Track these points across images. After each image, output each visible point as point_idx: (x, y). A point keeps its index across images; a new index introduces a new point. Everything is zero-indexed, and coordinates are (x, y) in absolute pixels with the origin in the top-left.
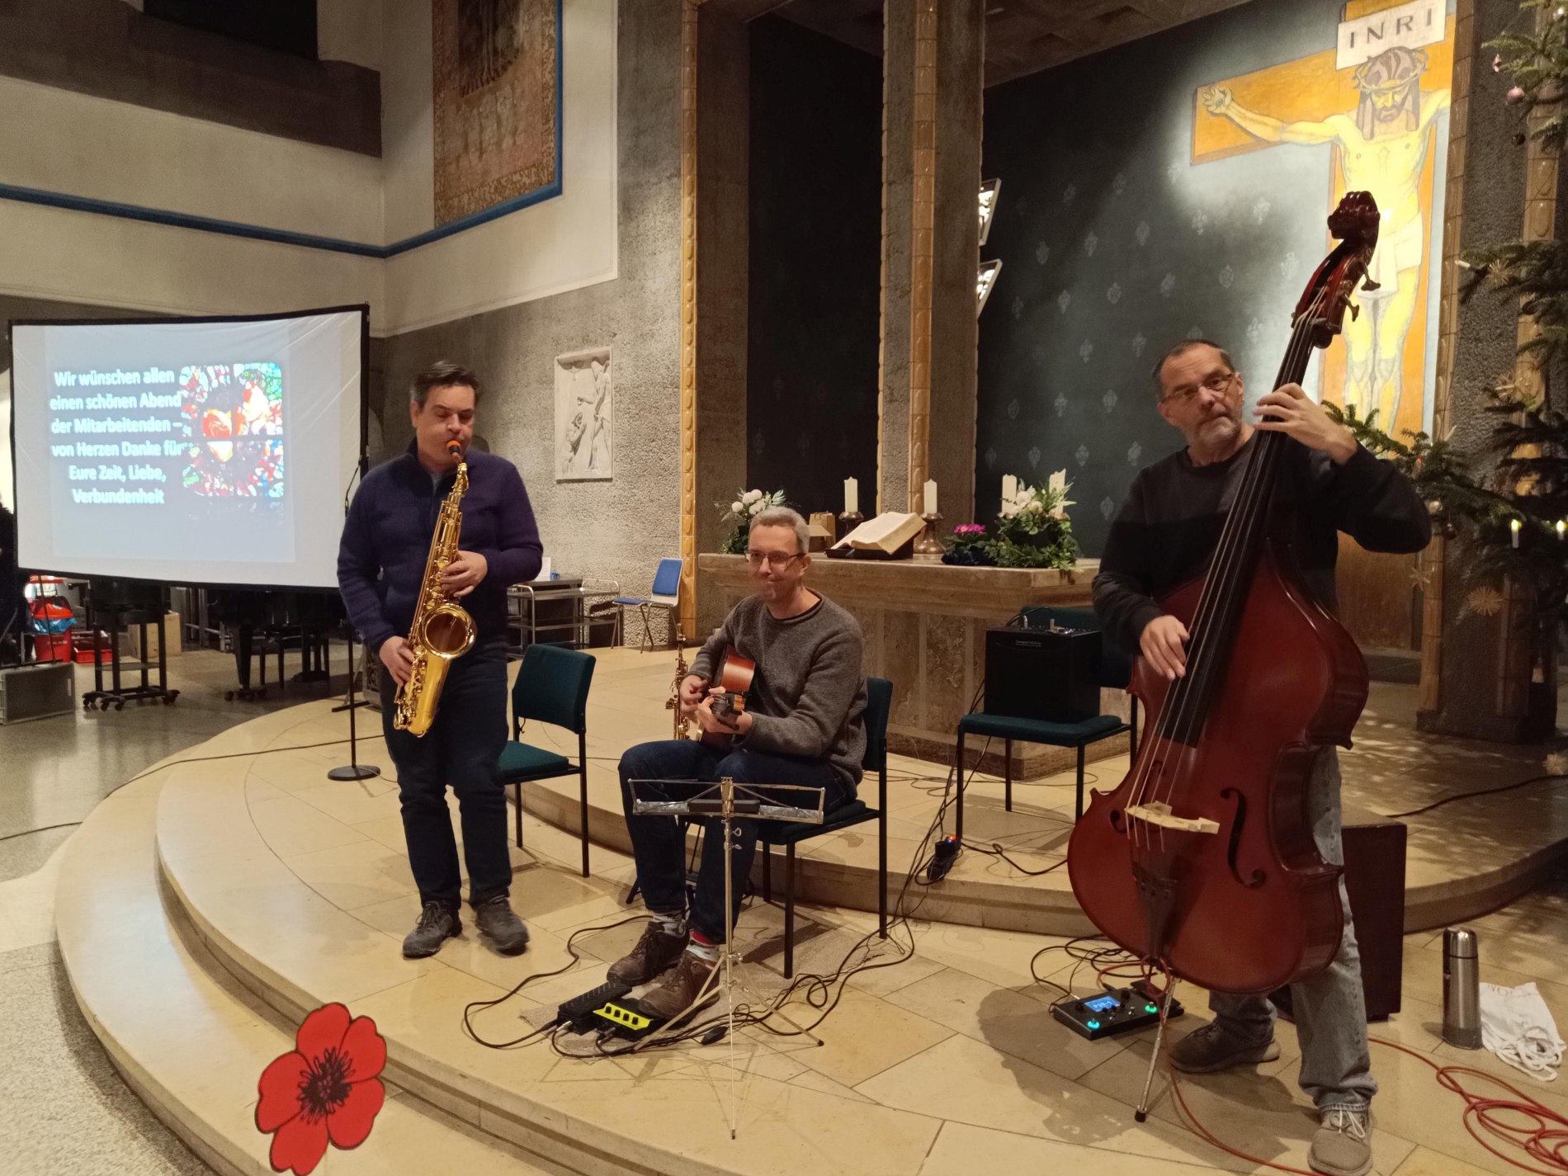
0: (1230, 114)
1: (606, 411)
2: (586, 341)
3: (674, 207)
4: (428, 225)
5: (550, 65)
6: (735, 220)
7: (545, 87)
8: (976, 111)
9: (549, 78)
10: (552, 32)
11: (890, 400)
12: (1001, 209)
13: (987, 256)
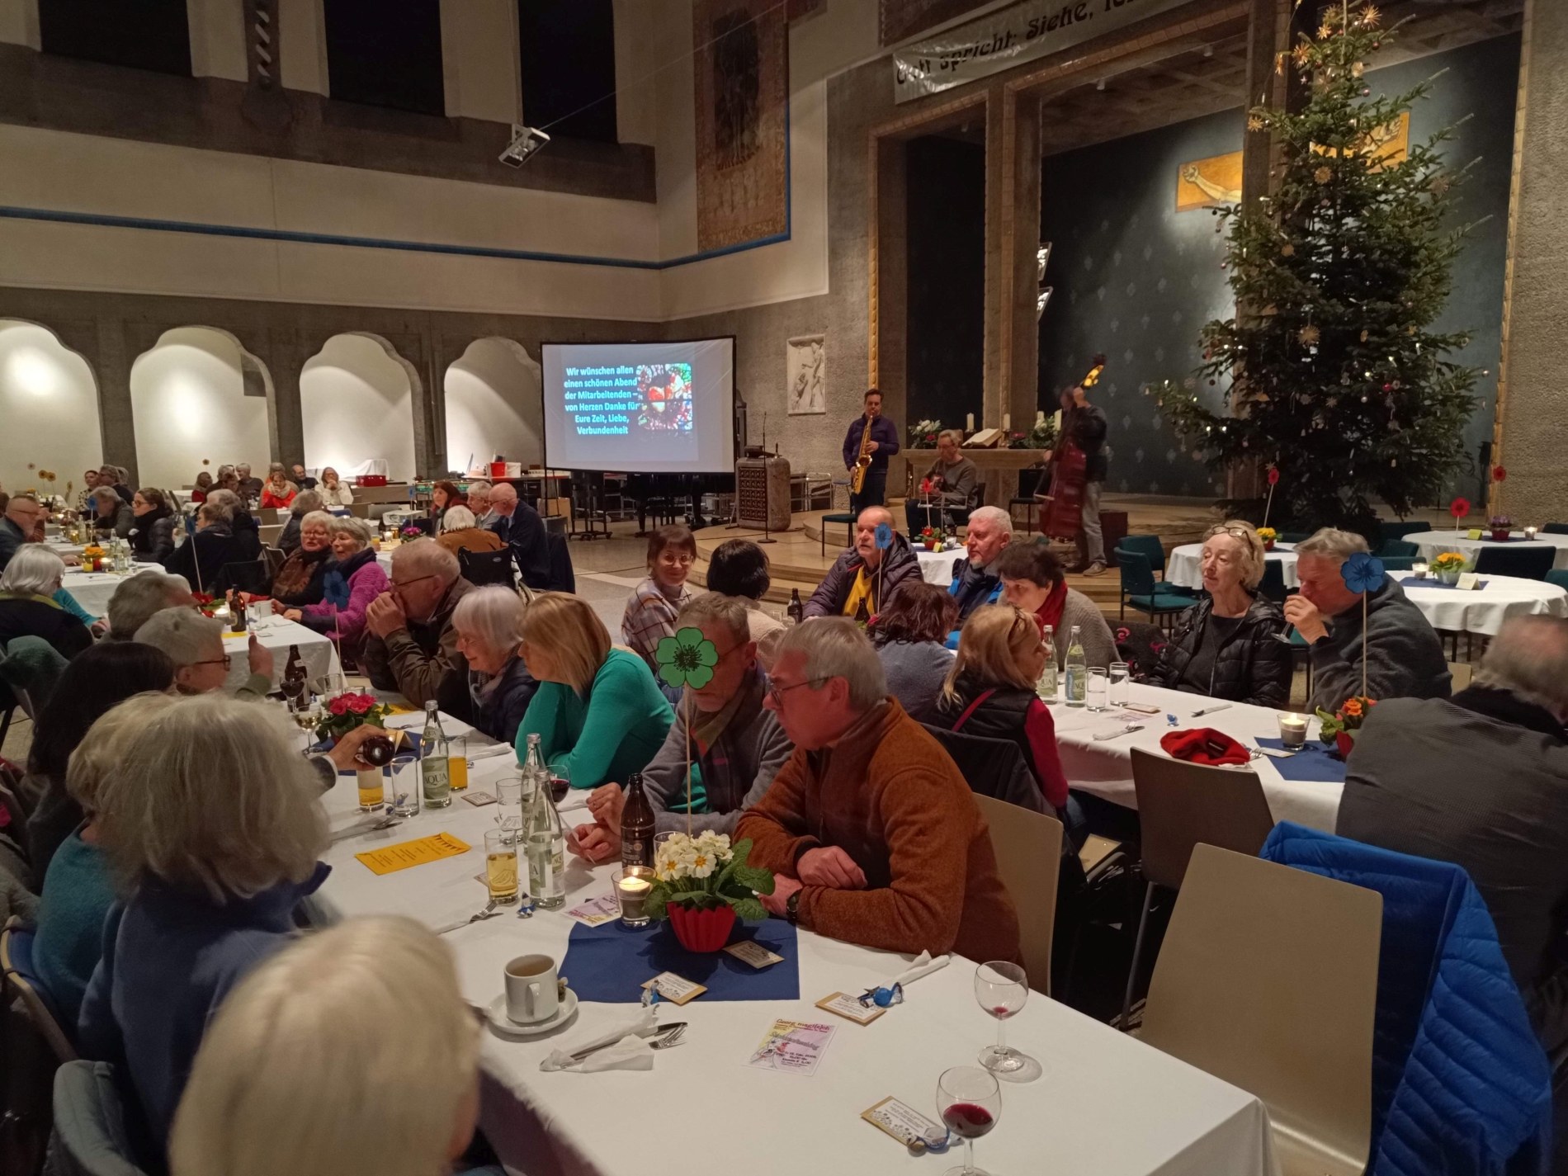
0: (1198, 182)
1: (821, 372)
2: (808, 330)
3: (864, 254)
4: (694, 251)
5: (782, 159)
6: (900, 259)
7: (778, 172)
8: (1036, 209)
9: (781, 167)
10: (783, 139)
11: (990, 368)
12: (1051, 258)
13: (1044, 286)
